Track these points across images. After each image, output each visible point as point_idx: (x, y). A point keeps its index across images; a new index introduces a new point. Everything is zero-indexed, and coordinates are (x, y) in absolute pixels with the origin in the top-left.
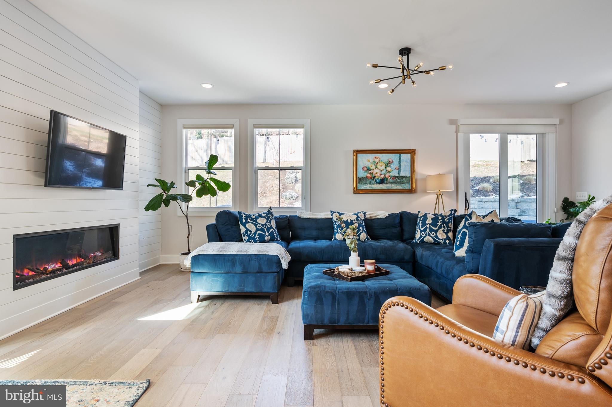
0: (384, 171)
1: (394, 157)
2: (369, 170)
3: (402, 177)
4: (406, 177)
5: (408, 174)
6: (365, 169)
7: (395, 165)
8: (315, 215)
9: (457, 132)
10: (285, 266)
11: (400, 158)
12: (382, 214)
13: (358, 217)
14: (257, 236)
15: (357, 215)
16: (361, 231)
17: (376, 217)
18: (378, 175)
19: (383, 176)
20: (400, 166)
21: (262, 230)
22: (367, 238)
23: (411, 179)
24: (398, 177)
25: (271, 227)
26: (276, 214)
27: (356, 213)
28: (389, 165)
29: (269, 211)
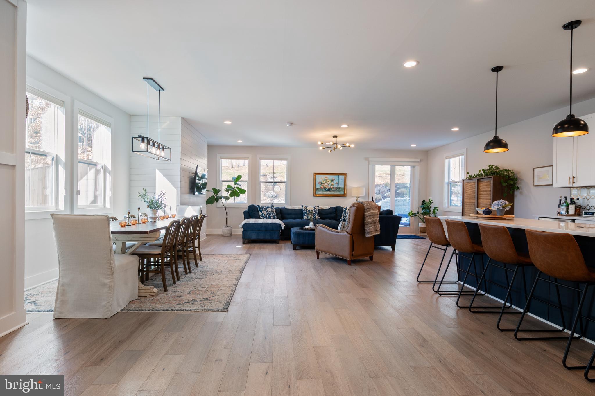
0: (330, 185)
1: (335, 177)
2: (322, 184)
3: (340, 188)
4: (342, 188)
5: (343, 186)
6: (320, 183)
7: (335, 182)
8: (294, 207)
9: (368, 164)
10: (283, 228)
11: (338, 177)
12: (327, 207)
13: (315, 208)
14: (267, 217)
15: (314, 207)
16: (316, 215)
17: (324, 209)
18: (327, 186)
19: (329, 187)
20: (338, 182)
21: (270, 214)
22: (319, 218)
23: (344, 189)
24: (337, 188)
25: (274, 213)
26: (275, 207)
27: (314, 206)
28: (333, 181)
29: (272, 205)
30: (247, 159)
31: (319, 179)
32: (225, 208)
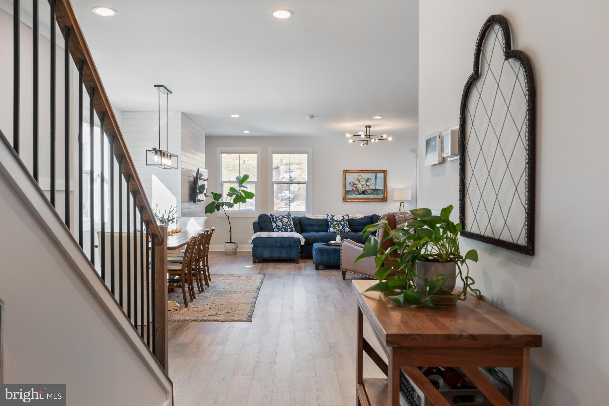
0: (365, 185)
1: (372, 176)
2: (354, 184)
3: (378, 190)
4: (380, 190)
5: (382, 188)
6: (352, 184)
7: (372, 182)
8: (317, 217)
9: (416, 158)
10: (303, 243)
11: (376, 176)
12: (360, 216)
13: (344, 218)
14: (283, 229)
15: (343, 216)
16: (345, 226)
17: (356, 218)
18: (360, 188)
19: (364, 189)
20: (376, 182)
21: (286, 225)
22: (349, 231)
23: (384, 191)
24: (374, 189)
25: (291, 224)
26: (292, 216)
27: (343, 215)
28: (368, 181)
29: (288, 214)
30: (256, 153)
31: (351, 178)
32: (228, 217)
